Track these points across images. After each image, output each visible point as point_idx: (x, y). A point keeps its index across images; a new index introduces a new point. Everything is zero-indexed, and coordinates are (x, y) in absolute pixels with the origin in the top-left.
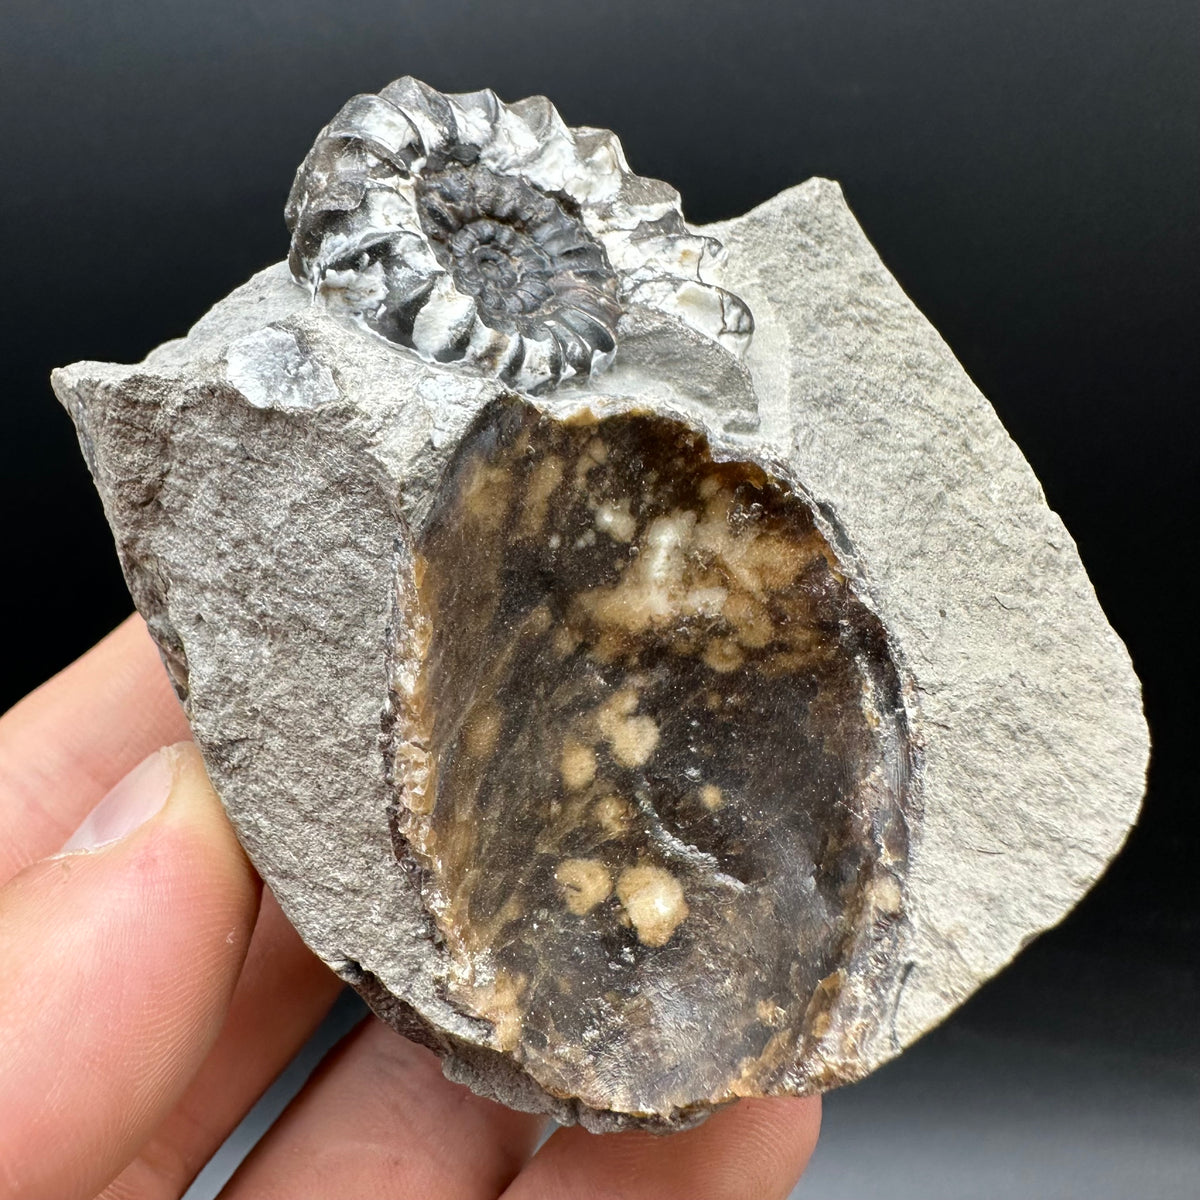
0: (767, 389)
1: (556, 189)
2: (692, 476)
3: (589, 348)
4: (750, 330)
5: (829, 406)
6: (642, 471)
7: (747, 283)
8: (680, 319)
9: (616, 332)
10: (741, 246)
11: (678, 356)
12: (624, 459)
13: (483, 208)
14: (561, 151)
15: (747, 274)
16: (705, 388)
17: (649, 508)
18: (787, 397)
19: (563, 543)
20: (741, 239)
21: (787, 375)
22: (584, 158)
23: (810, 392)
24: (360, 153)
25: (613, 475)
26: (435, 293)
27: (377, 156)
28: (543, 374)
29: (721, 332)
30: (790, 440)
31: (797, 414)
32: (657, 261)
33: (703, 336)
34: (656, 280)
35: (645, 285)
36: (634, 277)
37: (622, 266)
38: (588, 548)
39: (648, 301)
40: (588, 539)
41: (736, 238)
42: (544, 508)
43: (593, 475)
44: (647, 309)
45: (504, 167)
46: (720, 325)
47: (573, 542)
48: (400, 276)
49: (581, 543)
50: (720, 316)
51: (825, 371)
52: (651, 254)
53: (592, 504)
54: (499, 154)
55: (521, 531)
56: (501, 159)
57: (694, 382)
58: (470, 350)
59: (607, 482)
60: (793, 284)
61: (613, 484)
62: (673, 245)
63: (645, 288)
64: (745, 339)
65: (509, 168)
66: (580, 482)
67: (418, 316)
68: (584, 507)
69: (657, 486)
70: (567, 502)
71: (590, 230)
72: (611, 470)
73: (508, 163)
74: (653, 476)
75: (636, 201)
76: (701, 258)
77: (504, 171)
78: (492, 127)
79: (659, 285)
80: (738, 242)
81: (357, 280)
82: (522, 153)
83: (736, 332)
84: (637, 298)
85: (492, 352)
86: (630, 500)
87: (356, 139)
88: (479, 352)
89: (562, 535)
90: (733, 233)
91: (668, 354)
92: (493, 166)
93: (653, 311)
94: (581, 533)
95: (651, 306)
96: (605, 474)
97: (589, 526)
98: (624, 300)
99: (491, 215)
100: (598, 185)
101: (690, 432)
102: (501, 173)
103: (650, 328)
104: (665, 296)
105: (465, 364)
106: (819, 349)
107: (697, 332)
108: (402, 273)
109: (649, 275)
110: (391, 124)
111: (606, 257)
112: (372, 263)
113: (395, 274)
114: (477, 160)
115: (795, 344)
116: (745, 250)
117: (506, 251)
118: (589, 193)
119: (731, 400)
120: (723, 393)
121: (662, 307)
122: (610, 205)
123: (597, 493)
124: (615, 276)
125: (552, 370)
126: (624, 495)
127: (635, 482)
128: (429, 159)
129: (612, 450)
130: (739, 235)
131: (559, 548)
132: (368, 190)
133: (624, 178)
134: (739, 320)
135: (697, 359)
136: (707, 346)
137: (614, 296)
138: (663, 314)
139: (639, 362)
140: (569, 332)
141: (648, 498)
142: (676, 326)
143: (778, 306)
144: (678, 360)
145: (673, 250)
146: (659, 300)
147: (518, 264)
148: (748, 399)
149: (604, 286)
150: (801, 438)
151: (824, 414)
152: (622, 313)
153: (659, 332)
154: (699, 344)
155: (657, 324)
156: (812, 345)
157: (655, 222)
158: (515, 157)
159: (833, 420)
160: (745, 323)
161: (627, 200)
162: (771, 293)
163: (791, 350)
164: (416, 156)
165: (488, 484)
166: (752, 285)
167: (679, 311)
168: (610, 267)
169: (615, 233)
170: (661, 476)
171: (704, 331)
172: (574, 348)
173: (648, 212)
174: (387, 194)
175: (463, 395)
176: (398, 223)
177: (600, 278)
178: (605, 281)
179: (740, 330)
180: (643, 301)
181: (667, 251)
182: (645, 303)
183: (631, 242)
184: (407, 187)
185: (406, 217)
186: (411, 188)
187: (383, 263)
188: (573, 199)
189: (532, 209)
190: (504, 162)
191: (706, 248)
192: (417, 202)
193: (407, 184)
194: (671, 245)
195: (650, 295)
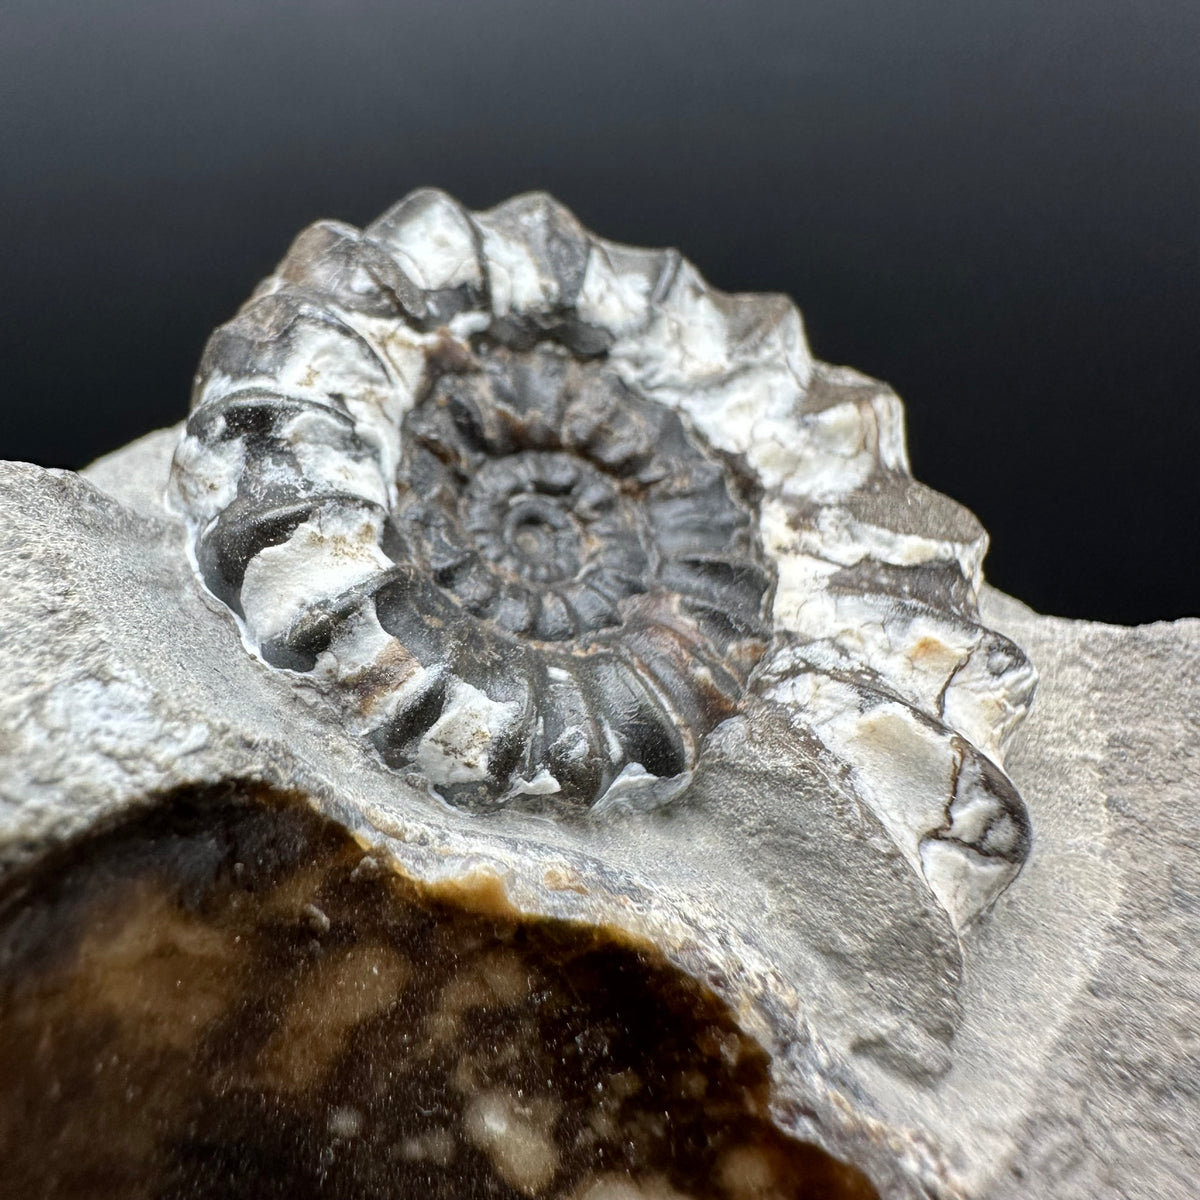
0: (1016, 993)
1: (731, 447)
2: (714, 1126)
3: (616, 750)
4: (1015, 854)
5: (1159, 1092)
6: (600, 1063)
7: (1075, 752)
8: (847, 771)
9: (700, 745)
10: (1090, 677)
11: (810, 846)
12: (565, 1019)
13: (572, 433)
14: (770, 390)
15: (1082, 735)
16: (843, 938)
17: (598, 1145)
18: (1052, 1033)
19: (365, 1133)
20: (1096, 665)
21: (1076, 982)
22: (805, 413)
23: (1121, 1042)
24: (347, 264)
25: (532, 1042)
26: (306, 529)
27: (375, 278)
28: (469, 765)
29: (935, 835)
30: (1005, 1146)
31: (1062, 1086)
32: (861, 640)
33: (880, 828)
34: (836, 676)
35: (809, 676)
36: (799, 651)
37: (790, 624)
38: (428, 1165)
39: (799, 709)
40: (433, 1146)
41: (1088, 659)
42: (335, 1045)
43: (482, 1025)
44: (787, 724)
45: (652, 382)
46: (936, 819)
47: (394, 1138)
48: (267, 478)
49: (414, 1149)
50: (944, 799)
51: (1179, 1008)
52: (854, 623)
53: (463, 1079)
54: (649, 358)
55: (254, 1072)
56: (651, 367)
57: (824, 914)
58: (326, 660)
59: (512, 1051)
60: (1174, 793)
61: (525, 1058)
62: (906, 622)
63: (806, 682)
64: (994, 869)
65: (659, 387)
66: (443, 1024)
67: (255, 560)
68: (438, 1079)
69: (629, 1109)
70: (397, 1052)
71: (765, 538)
72: (529, 1029)
73: (659, 378)
74: (626, 1082)
75: (875, 519)
76: (959, 668)
77: (651, 389)
78: (650, 309)
79: (834, 686)
80: (1087, 667)
81: (198, 458)
82: (693, 367)
83: (972, 846)
84: (784, 695)
85: (369, 683)
86: (559, 1110)
87: (348, 241)
89: (369, 1119)
90: (1084, 647)
91: (789, 833)
92: (632, 375)
93: (796, 733)
94: (419, 1128)
95: (802, 720)
96: (510, 1030)
97: (445, 1122)
98: (758, 688)
99: (585, 450)
100: (815, 466)
101: (736, 1030)
102: (644, 393)
103: (769, 765)
104: (838, 713)
105: (306, 684)
106: (1184, 953)
107: (869, 815)
108: (274, 473)
109: (828, 658)
110: (442, 243)
111: (772, 597)
112: (227, 436)
113: (262, 472)
114: (603, 356)
115: (1127, 918)
116: (1096, 689)
117: (585, 522)
118: (789, 475)
119: (894, 990)
120: (884, 969)
121: (823, 733)
122: (818, 507)
123: (483, 1061)
124: (767, 638)
125: (493, 767)
126: (547, 1093)
127: (580, 1078)
128: (495, 321)
129: (539, 989)
130: (1096, 655)
131: (355, 1140)
132: (301, 317)
133: (879, 474)
134: (988, 824)
135: (845, 871)
136: (877, 853)
137: (745, 675)
138: (814, 746)
139: (732, 822)
140: (582, 706)
141: (603, 1125)
142: (824, 782)
143: (1123, 823)
144: (806, 855)
145: (902, 632)
146: (822, 715)
147: (593, 548)
148: (936, 1007)
149: (732, 647)
150: (1042, 1149)
151: (1139, 1108)
152: (735, 713)
153: (785, 781)
154: (860, 842)
155: (787, 763)
156: (1169, 937)
157: (897, 568)
158: (676, 372)
159: (1157, 1129)
160: (1002, 835)
161: (858, 508)
162: (1119, 792)
163: (1112, 929)
164: (467, 307)
165: (166, 952)
166: (1085, 760)
167: (849, 755)
168: (769, 618)
169: (807, 561)
170: (643, 1090)
171: (890, 818)
172: (574, 739)
173: (890, 544)
174: (333, 336)
175: (136, 744)
176: (337, 391)
177: (735, 630)
178: (739, 640)
179: (986, 846)
180: (789, 704)
181: (890, 629)
182: (791, 710)
183: (829, 588)
184: (410, 346)
185: (363, 387)
186: (421, 351)
187: (249, 443)
188: (757, 476)
189: (667, 466)
190: (652, 375)
191: (982, 651)
192: (423, 378)
193: (417, 339)
194: (903, 620)
195: (808, 698)
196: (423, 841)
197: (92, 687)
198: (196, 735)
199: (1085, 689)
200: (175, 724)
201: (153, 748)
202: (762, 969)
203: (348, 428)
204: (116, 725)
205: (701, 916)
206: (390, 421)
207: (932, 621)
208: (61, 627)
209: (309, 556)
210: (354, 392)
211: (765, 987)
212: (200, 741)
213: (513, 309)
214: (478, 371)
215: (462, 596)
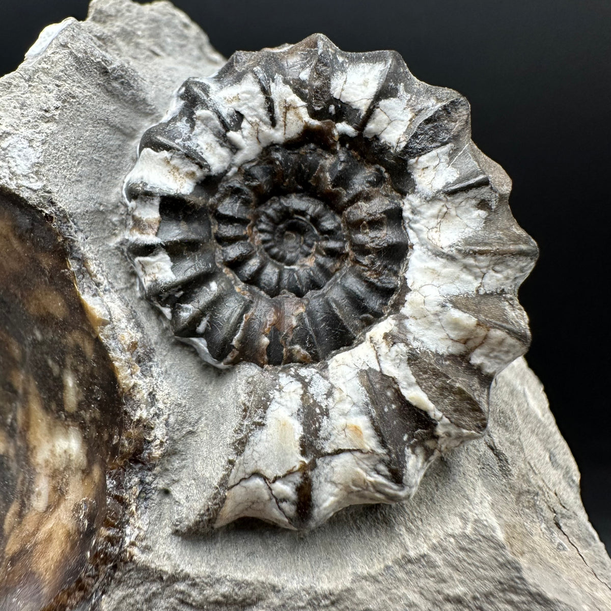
3: (201, 329)
6: (96, 400)
8: (261, 425)
10: (459, 531)
12: (96, 377)
13: (350, 212)
17: (83, 419)
19: (42, 344)
22: (451, 301)
25: (87, 373)
26: (165, 154)
27: (310, 77)
29: (265, 479)
32: (341, 399)
34: (306, 396)
35: (301, 386)
37: (331, 365)
38: (51, 370)
39: (280, 390)
45: (413, 225)
46: (270, 475)
47: (47, 354)
48: (178, 124)
49: (50, 362)
50: (280, 474)
52: (347, 391)
56: (417, 218)
59: (82, 369)
61: (84, 375)
62: (361, 413)
63: (296, 386)
64: (280, 515)
65: (411, 228)
66: (70, 340)
67: (145, 150)
68: (63, 353)
69: (94, 421)
71: (373, 329)
73: (417, 226)
76: (360, 451)
78: (440, 193)
79: (297, 398)
83: (275, 497)
84: (284, 380)
86: (83, 398)
88: (136, 213)
89: (44, 341)
92: (407, 213)
93: (265, 395)
94: (53, 359)
95: (274, 394)
96: (84, 363)
97: (59, 365)
98: (285, 369)
99: (349, 224)
102: (406, 226)
104: (287, 407)
108: (183, 125)
109: (318, 390)
110: (365, 83)
111: (345, 350)
112: (181, 97)
113: (181, 121)
114: (403, 194)
118: (415, 318)
121: (273, 406)
122: (404, 340)
124: (317, 360)
126: (83, 391)
128: (361, 137)
132: (253, 71)
134: (286, 499)
136: (228, 455)
137: (290, 361)
138: (265, 405)
140: (203, 303)
141: (88, 416)
145: (357, 414)
146: (282, 401)
147: (307, 263)
149: (297, 347)
152: (262, 366)
153: (237, 402)
154: (228, 446)
157: (401, 397)
158: (425, 230)
160: (288, 509)
165: (7, 238)
167: (270, 422)
169: (372, 354)
172: (187, 310)
173: (409, 385)
175: (18, 172)
176: (242, 113)
177: (305, 344)
178: (303, 348)
179: (280, 504)
180: (280, 385)
181: (355, 408)
182: (277, 387)
183: (361, 371)
184: (300, 118)
185: (254, 120)
186: (304, 124)
187: (186, 105)
188: (403, 304)
189: (373, 263)
190: (416, 222)
191: (377, 457)
192: (297, 136)
193: (307, 118)
194: (361, 411)
195: (287, 391)
196: (98, 285)
197: (26, 143)
198: (37, 185)
199: (450, 532)
200: (34, 176)
201: (21, 177)
202: (160, 436)
203: (224, 131)
204: (19, 161)
205: (161, 401)
206: (259, 142)
207: (369, 424)
208: (43, 117)
209: (160, 164)
210: (250, 119)
211: (152, 441)
212: (35, 188)
213: (376, 138)
214: (334, 152)
215: (219, 229)
